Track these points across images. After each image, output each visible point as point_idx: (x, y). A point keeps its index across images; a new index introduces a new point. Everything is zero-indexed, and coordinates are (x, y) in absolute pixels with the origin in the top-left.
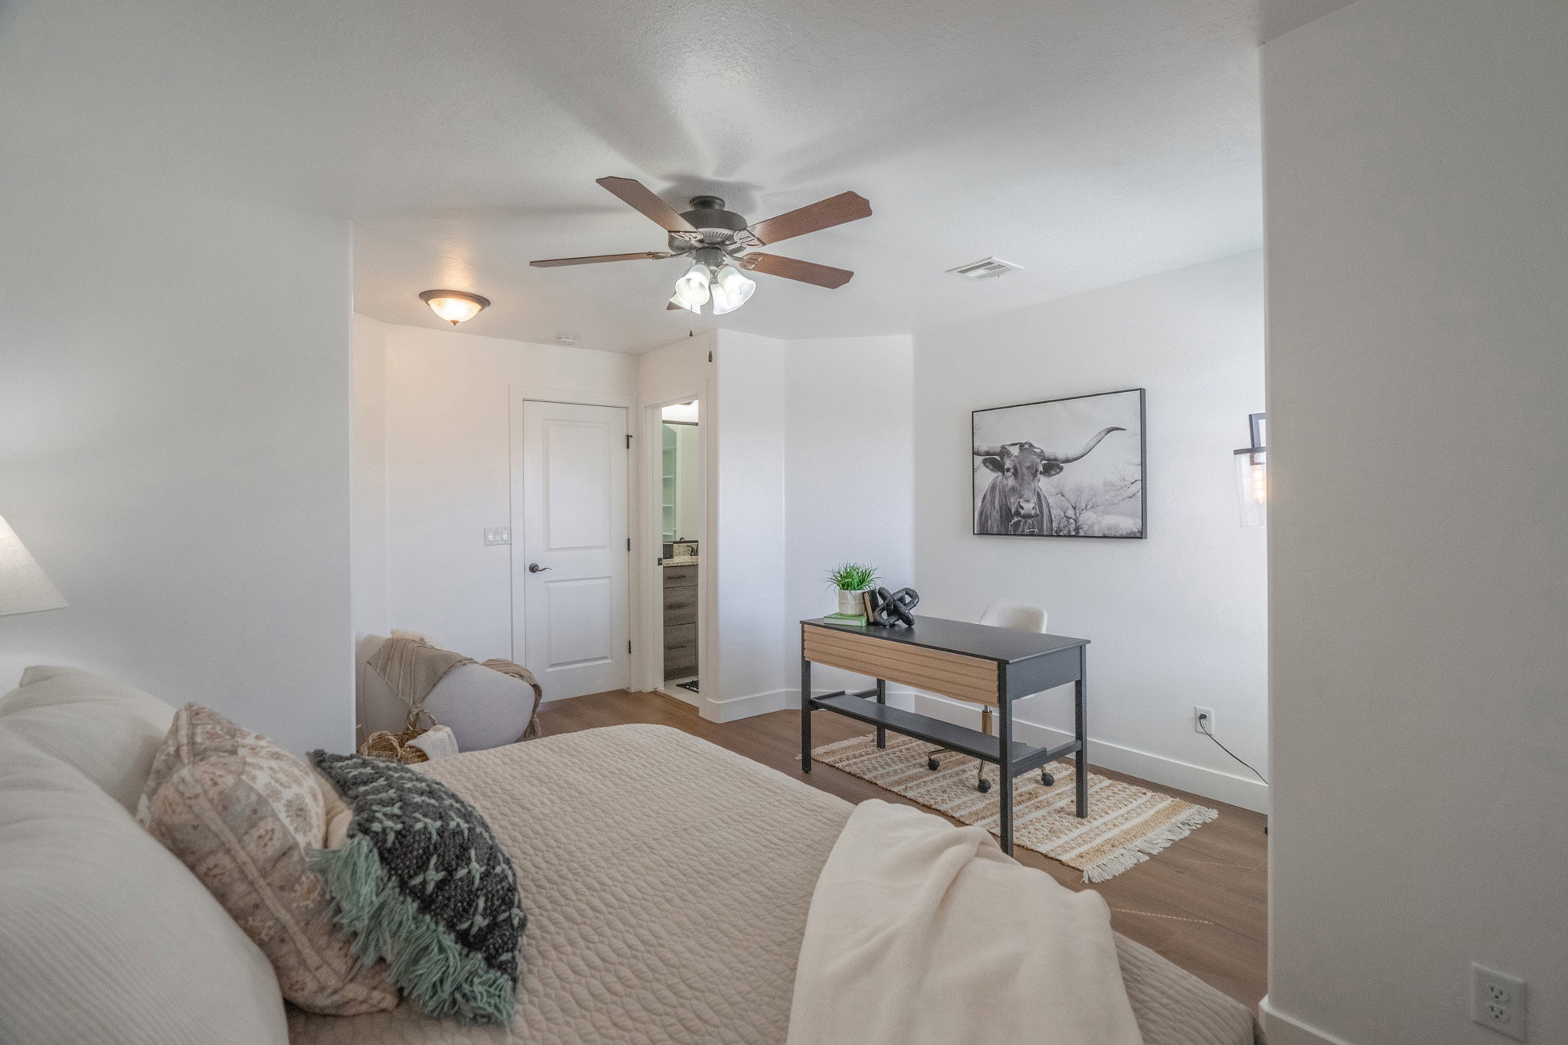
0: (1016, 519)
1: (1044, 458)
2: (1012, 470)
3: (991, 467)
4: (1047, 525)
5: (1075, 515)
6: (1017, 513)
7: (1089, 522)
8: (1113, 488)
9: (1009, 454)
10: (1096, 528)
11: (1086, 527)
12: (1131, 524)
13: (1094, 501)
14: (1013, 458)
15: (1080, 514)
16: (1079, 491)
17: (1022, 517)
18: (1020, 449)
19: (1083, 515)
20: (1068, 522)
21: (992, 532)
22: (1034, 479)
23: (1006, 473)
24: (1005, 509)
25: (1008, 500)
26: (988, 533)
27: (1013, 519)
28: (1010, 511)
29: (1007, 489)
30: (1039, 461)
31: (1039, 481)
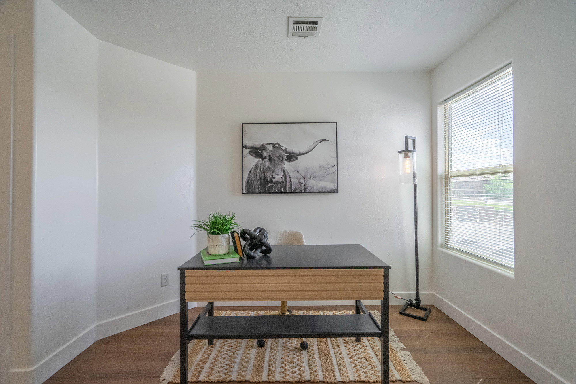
0: (270, 184)
1: (287, 152)
2: (268, 158)
3: (254, 155)
4: (289, 187)
5: (305, 182)
6: (271, 181)
7: (312, 185)
8: (324, 168)
9: (266, 149)
10: (315, 188)
11: (310, 188)
12: (330, 186)
13: (314, 174)
14: (268, 151)
15: (307, 181)
16: (307, 170)
17: (273, 183)
18: (273, 147)
19: (308, 182)
20: (301, 185)
21: (255, 192)
22: (281, 163)
23: (264, 159)
24: (264, 179)
25: (265, 174)
26: (252, 193)
27: (269, 184)
28: (267, 180)
29: (265, 168)
30: (284, 154)
31: (284, 164)
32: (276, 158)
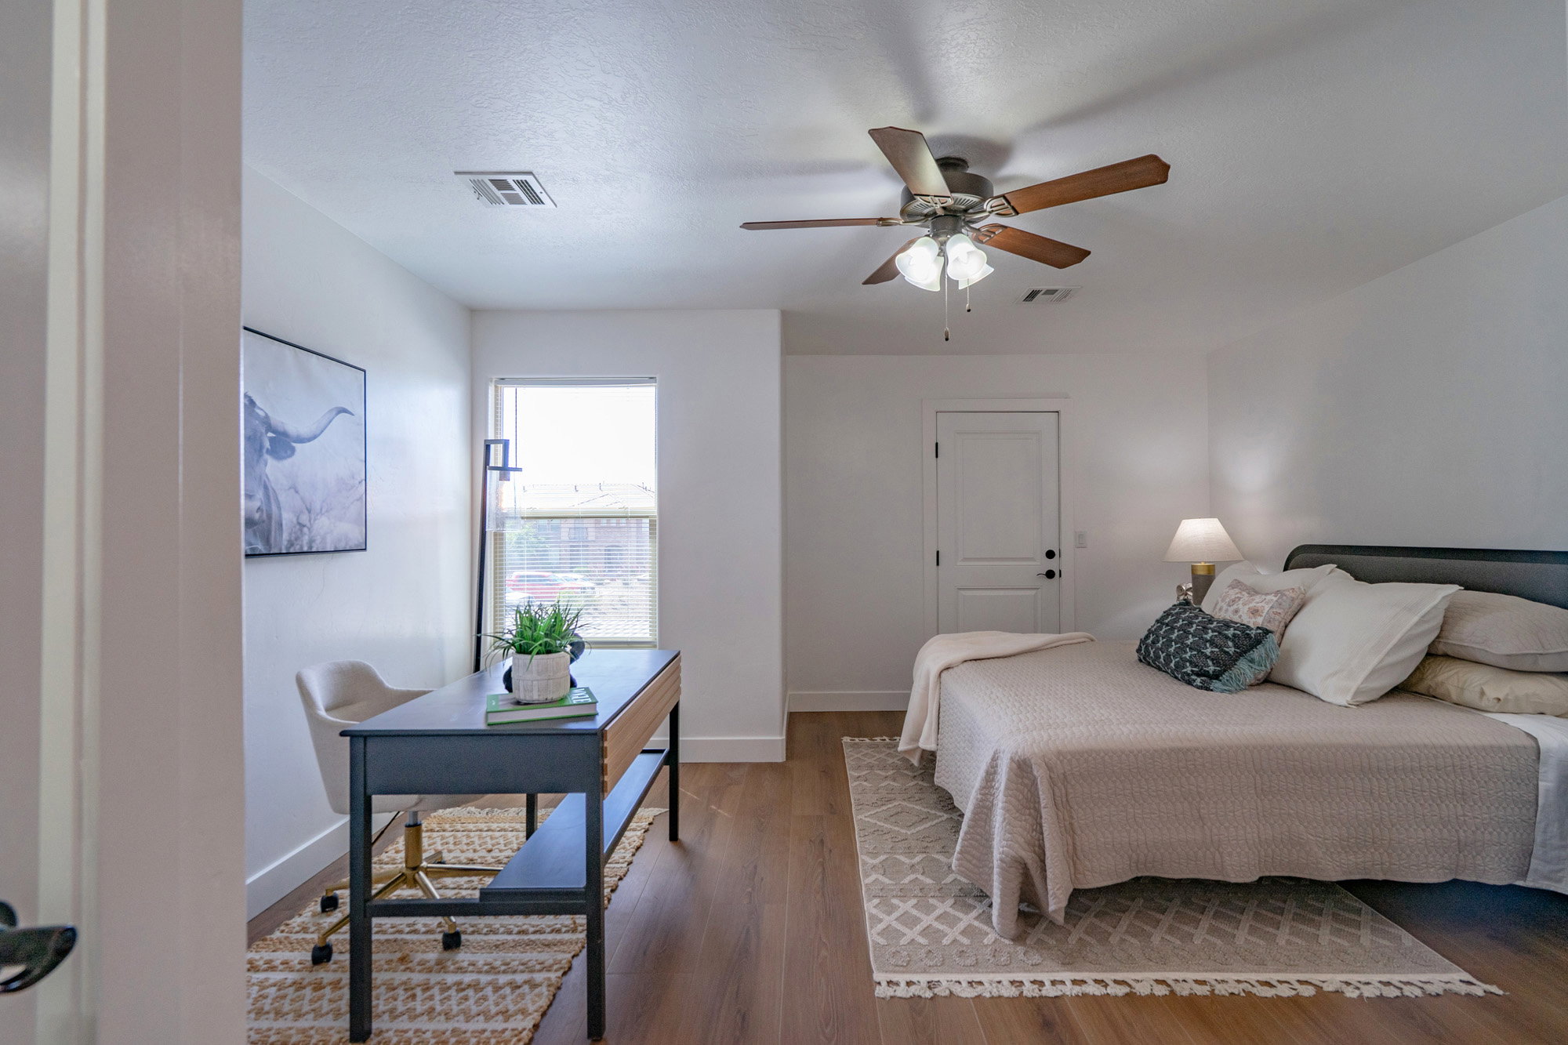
1: (270, 428)
4: (275, 538)
5: (310, 521)
7: (324, 531)
8: (345, 486)
10: (330, 539)
11: (318, 539)
12: (358, 534)
13: (329, 501)
15: (315, 520)
16: (315, 487)
19: (317, 522)
20: (301, 531)
22: (258, 461)
30: (264, 431)
31: (266, 465)
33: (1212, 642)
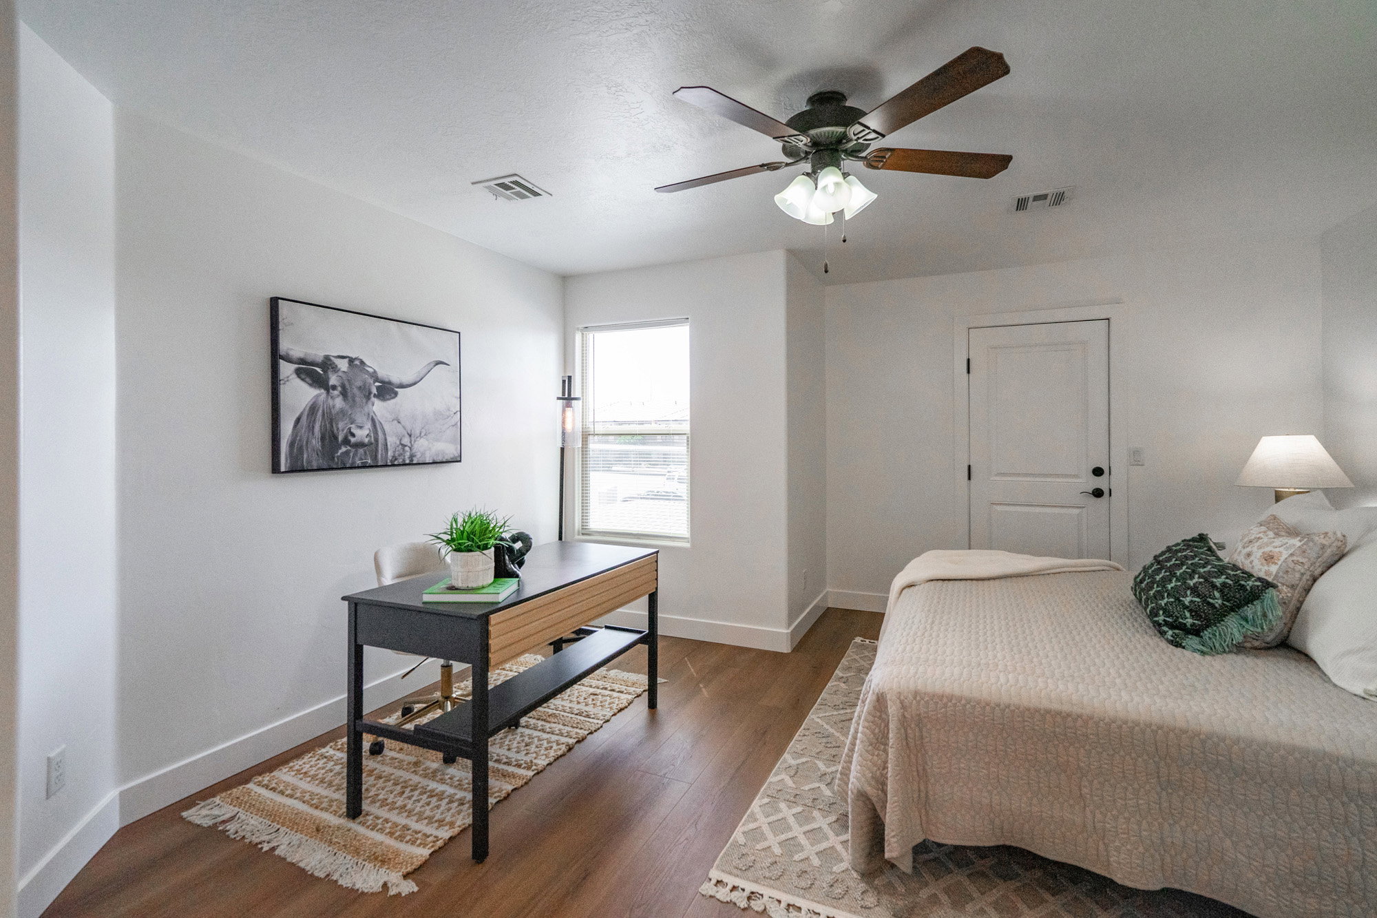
0: (344, 449)
1: (377, 380)
2: (339, 389)
3: (308, 380)
4: (381, 455)
5: (411, 442)
6: (346, 442)
7: (422, 450)
8: (441, 416)
9: (335, 369)
10: (428, 454)
11: (419, 455)
12: (450, 451)
13: (427, 428)
14: (340, 374)
15: (415, 441)
16: (414, 419)
17: (350, 446)
18: (350, 365)
19: (417, 442)
20: (404, 449)
21: (309, 468)
22: (367, 402)
23: (331, 391)
24: (330, 437)
25: (334, 426)
26: (303, 470)
27: (340, 449)
28: (336, 438)
29: (333, 411)
30: (372, 382)
31: (373, 405)
32: (355, 391)
33: (1194, 590)
